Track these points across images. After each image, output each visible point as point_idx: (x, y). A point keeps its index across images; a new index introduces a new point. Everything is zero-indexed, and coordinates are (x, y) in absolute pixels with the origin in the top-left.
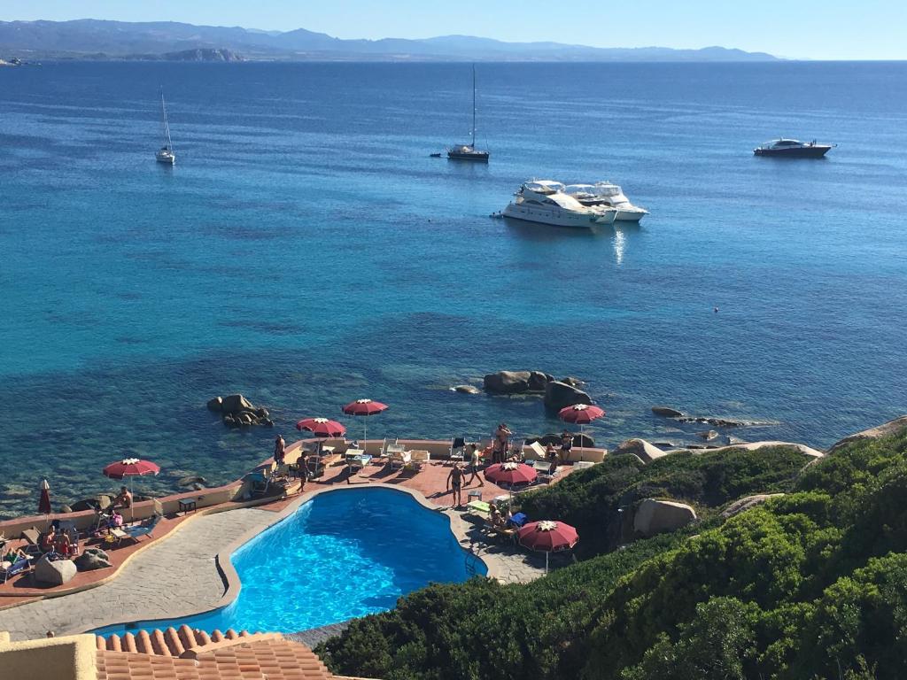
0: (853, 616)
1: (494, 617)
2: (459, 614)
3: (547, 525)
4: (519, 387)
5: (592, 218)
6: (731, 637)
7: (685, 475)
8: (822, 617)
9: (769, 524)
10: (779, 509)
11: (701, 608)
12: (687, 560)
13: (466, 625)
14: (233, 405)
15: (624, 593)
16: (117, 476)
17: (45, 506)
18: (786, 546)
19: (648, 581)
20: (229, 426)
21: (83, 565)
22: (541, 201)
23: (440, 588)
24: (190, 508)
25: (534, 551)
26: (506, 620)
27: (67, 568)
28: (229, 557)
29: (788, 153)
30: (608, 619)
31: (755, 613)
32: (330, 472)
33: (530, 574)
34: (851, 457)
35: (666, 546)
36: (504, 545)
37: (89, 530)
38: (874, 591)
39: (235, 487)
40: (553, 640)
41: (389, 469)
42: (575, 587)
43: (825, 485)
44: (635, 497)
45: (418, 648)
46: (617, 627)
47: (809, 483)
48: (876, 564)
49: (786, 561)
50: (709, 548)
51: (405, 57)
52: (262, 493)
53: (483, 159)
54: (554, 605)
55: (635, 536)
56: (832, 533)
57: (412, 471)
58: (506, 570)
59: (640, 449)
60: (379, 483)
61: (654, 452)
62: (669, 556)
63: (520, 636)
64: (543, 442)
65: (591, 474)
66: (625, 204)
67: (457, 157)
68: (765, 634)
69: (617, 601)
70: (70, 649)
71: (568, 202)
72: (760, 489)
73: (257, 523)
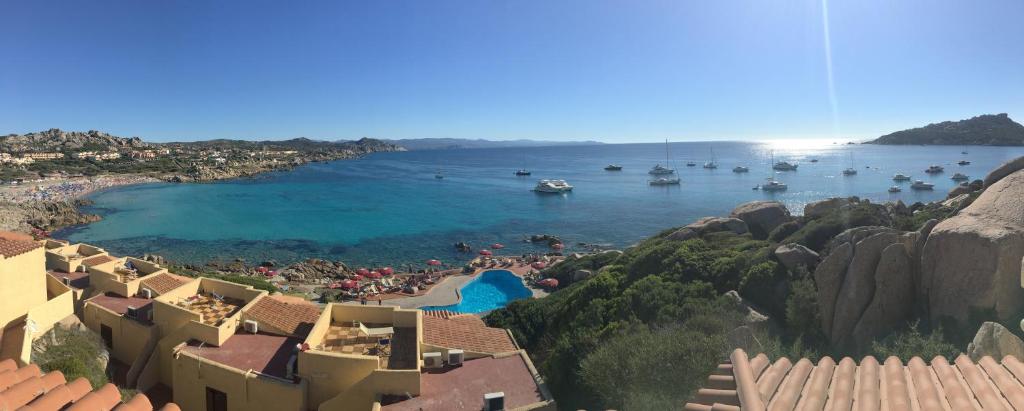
0: (630, 300)
1: (533, 309)
2: (524, 308)
3: (549, 280)
4: (541, 239)
5: (560, 190)
6: (599, 310)
7: (587, 262)
8: (622, 300)
9: (608, 276)
10: (611, 271)
11: (591, 303)
12: (587, 288)
13: (526, 311)
14: (461, 245)
15: (571, 299)
16: (430, 264)
17: (411, 271)
18: (613, 281)
19: (576, 296)
20: (460, 251)
21: (420, 288)
22: (545, 185)
23: (519, 300)
24: (448, 274)
25: (546, 288)
26: (538, 310)
27: (416, 289)
28: (459, 289)
29: (611, 169)
30: (566, 307)
31: (605, 302)
32: (488, 265)
33: (545, 295)
34: (629, 253)
35: (582, 284)
36: (537, 286)
37: (421, 279)
38: (635, 291)
39: (461, 269)
40: (551, 315)
41: (504, 264)
42: (557, 298)
43: (622, 263)
44: (573, 270)
45: (512, 319)
46: (569, 310)
47: (618, 262)
48: (636, 283)
49: (613, 285)
50: (592, 285)
51: (508, 146)
52: (469, 271)
53: (529, 174)
54: (551, 304)
55: (573, 282)
56: (625, 276)
57: (511, 265)
58: (538, 294)
59: (574, 256)
60: (501, 269)
61: (579, 256)
62: (582, 288)
63: (542, 314)
64: (548, 255)
65: (561, 264)
66: (567, 185)
67: (519, 174)
68: (608, 308)
69: (569, 302)
70: (415, 314)
71: (552, 185)
72: (607, 264)
73: (468, 280)
